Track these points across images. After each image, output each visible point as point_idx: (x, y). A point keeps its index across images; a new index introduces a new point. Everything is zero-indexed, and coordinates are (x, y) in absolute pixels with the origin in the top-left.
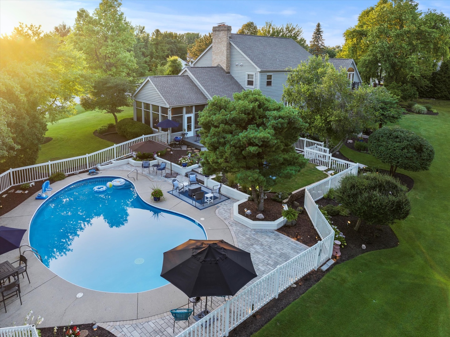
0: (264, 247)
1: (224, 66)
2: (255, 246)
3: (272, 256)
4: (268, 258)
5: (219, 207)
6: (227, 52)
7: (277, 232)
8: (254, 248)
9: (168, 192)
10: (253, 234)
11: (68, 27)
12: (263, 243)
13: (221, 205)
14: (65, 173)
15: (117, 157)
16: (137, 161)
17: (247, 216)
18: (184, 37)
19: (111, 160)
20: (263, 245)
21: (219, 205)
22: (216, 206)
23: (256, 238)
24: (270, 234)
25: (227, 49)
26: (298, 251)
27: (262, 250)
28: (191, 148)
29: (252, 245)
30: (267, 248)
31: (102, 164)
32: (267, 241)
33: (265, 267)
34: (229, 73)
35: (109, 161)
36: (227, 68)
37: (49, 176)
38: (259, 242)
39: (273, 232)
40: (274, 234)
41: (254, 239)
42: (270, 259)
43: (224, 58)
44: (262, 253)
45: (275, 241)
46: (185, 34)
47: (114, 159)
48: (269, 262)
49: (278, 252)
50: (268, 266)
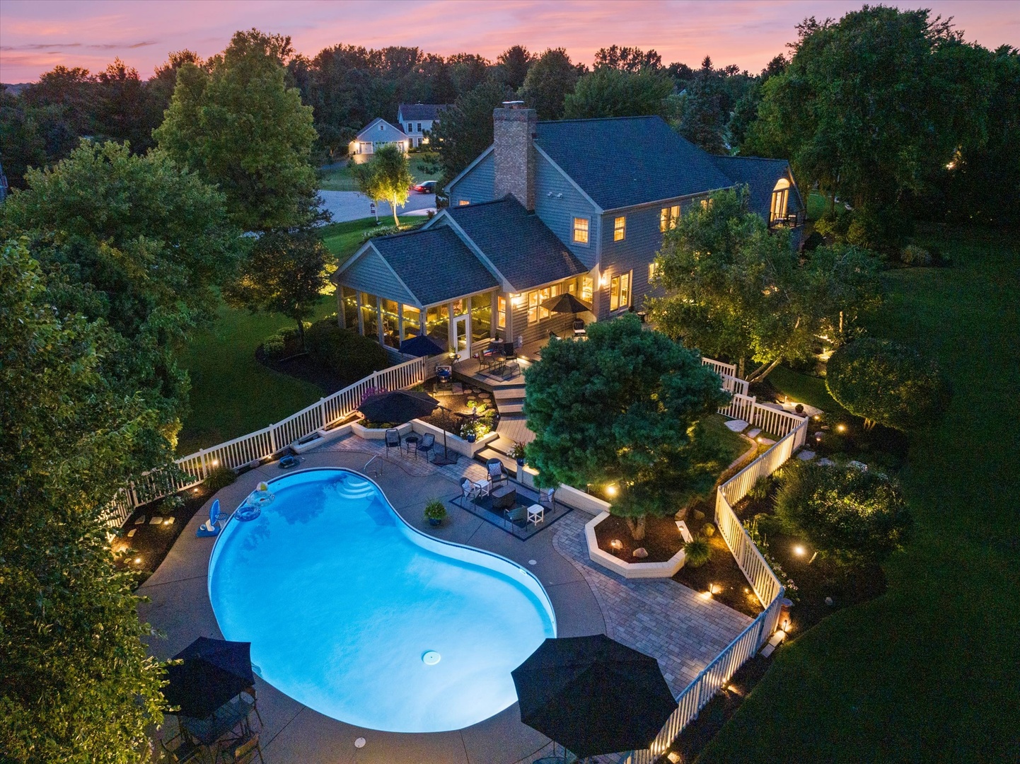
0: (658, 617)
1: (522, 198)
2: (640, 616)
3: (673, 634)
4: (667, 640)
5: (556, 530)
6: (528, 168)
7: (673, 582)
8: (641, 621)
9: (451, 502)
10: (632, 589)
11: (130, 71)
12: (653, 609)
13: (560, 525)
14: (233, 467)
15: (327, 422)
16: (370, 428)
17: (615, 553)
18: (383, 57)
19: (317, 430)
20: (653, 612)
21: (555, 525)
22: (550, 528)
23: (639, 598)
24: (663, 587)
25: (528, 162)
26: (717, 620)
27: (654, 624)
28: (471, 389)
29: (634, 614)
30: (660, 618)
31: (300, 439)
32: (659, 604)
33: (666, 659)
34: (532, 212)
35: (314, 431)
36: (528, 201)
37: (202, 478)
38: (646, 607)
39: (668, 583)
40: (668, 588)
41: (636, 600)
42: (673, 643)
43: (522, 182)
44: (655, 629)
45: (673, 602)
46: (384, 50)
47: (322, 427)
48: (671, 647)
49: (684, 626)
50: (671, 657)
